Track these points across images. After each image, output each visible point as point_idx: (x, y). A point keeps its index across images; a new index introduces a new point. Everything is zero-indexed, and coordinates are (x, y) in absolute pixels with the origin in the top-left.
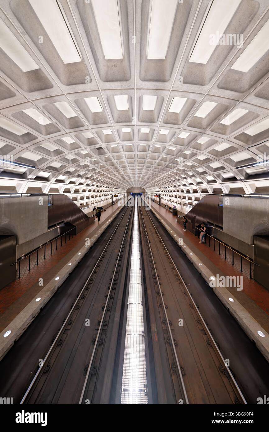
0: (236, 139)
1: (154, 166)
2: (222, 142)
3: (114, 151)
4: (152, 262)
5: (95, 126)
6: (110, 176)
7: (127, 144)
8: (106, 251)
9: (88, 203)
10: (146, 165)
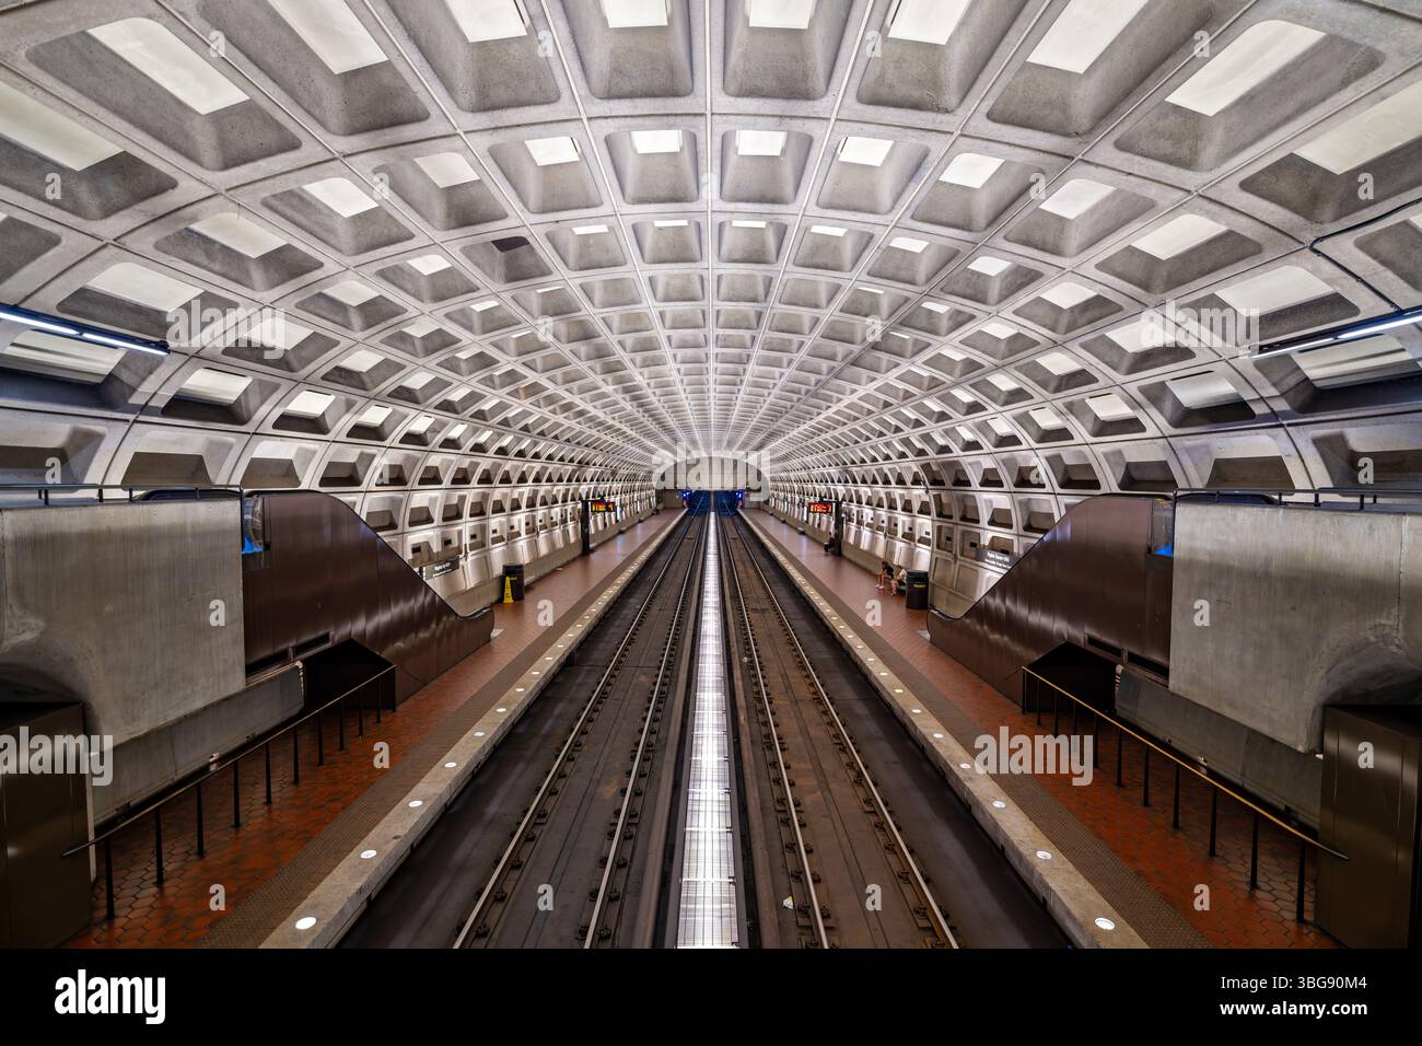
0: (1253, 193)
1: (811, 340)
2: (1176, 209)
3: (592, 257)
4: (792, 847)
5: (484, 120)
6: (568, 398)
7: (663, 219)
8: (552, 792)
9: (455, 543)
10: (764, 334)
